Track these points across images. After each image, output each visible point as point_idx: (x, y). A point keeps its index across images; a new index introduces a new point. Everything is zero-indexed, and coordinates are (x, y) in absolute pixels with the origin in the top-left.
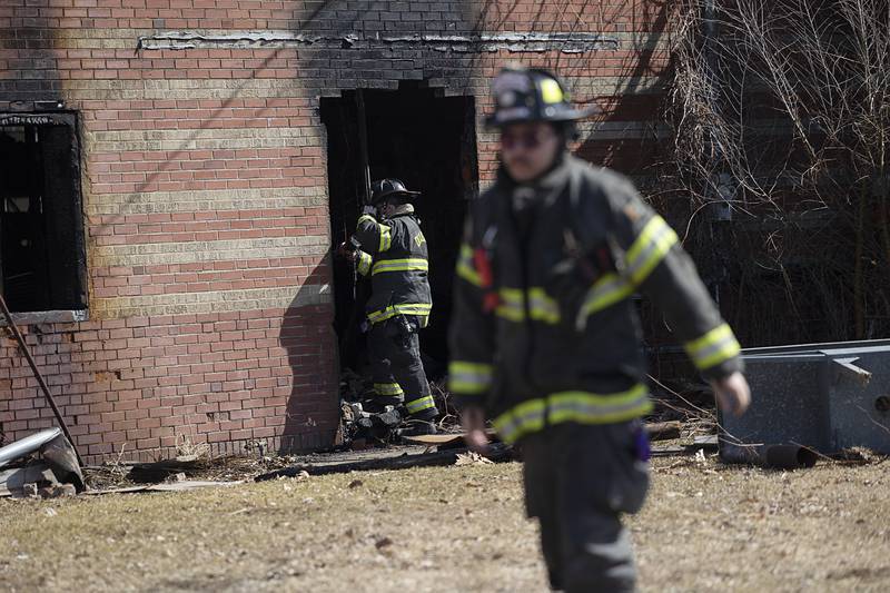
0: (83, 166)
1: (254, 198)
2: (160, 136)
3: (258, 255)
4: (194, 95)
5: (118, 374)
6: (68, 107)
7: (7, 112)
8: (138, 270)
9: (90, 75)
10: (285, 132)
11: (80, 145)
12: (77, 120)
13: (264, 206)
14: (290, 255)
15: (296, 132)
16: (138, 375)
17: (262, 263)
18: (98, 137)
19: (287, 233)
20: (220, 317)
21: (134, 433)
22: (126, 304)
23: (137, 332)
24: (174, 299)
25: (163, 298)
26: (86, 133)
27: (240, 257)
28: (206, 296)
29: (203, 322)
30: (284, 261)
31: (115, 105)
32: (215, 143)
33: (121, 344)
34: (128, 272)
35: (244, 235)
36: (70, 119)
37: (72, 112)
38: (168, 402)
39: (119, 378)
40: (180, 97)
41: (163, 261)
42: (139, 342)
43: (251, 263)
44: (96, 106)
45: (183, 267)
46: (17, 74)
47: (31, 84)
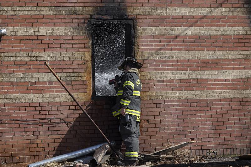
0: (136, 40)
1: (219, 55)
2: (174, 30)
3: (220, 77)
4: (191, 13)
5: (148, 121)
6: (129, 17)
7: (100, 19)
8: (160, 81)
9: (141, 5)
10: (236, 29)
11: (134, 32)
12: (134, 23)
13: (224, 58)
14: (235, 77)
15: (241, 29)
16: (158, 122)
17: (222, 80)
18: (143, 29)
19: (235, 69)
20: (199, 101)
21: (154, 144)
22: (154, 94)
23: (158, 105)
24: (178, 93)
25: (172, 93)
26: (138, 28)
27: (210, 78)
28: (193, 92)
29: (191, 102)
30: (232, 80)
31: (152, 17)
32: (200, 33)
33: (150, 110)
34: (155, 82)
35: (213, 69)
36: (131, 22)
37: (131, 19)
38: (171, 133)
39: (148, 123)
40: (184, 14)
41: (172, 78)
42: (159, 109)
43: (216, 80)
44: (143, 17)
45: (182, 81)
46: (106, 4)
47: (113, 8)
